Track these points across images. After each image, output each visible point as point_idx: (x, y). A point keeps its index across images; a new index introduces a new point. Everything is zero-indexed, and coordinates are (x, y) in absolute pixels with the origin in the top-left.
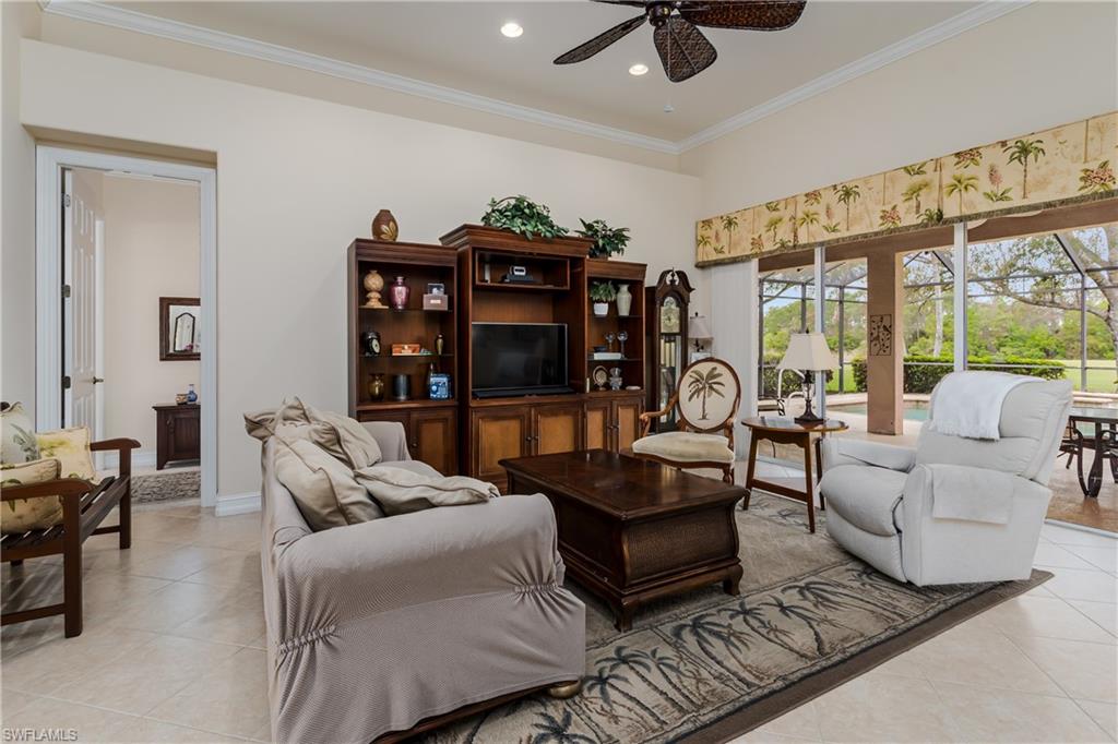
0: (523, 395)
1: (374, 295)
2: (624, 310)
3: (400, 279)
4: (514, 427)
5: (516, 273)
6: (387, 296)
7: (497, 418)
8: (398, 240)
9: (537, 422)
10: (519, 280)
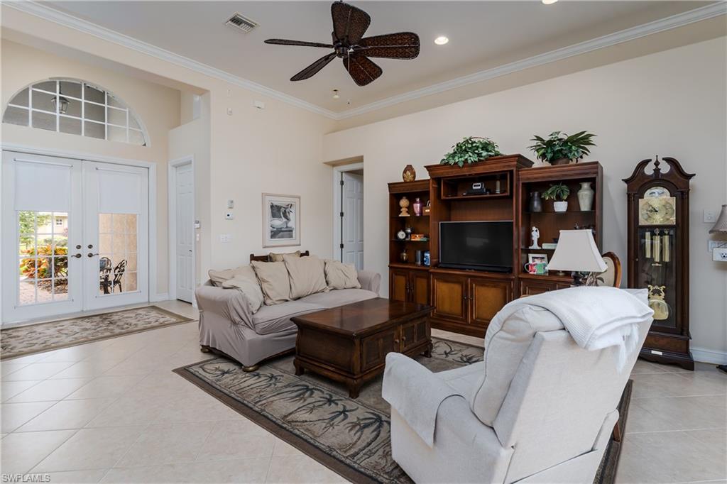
0: (465, 269)
1: (404, 210)
2: (585, 205)
3: (418, 200)
4: (457, 288)
5: (474, 188)
6: (410, 208)
7: (447, 281)
8: (416, 179)
9: (472, 288)
10: (477, 192)
